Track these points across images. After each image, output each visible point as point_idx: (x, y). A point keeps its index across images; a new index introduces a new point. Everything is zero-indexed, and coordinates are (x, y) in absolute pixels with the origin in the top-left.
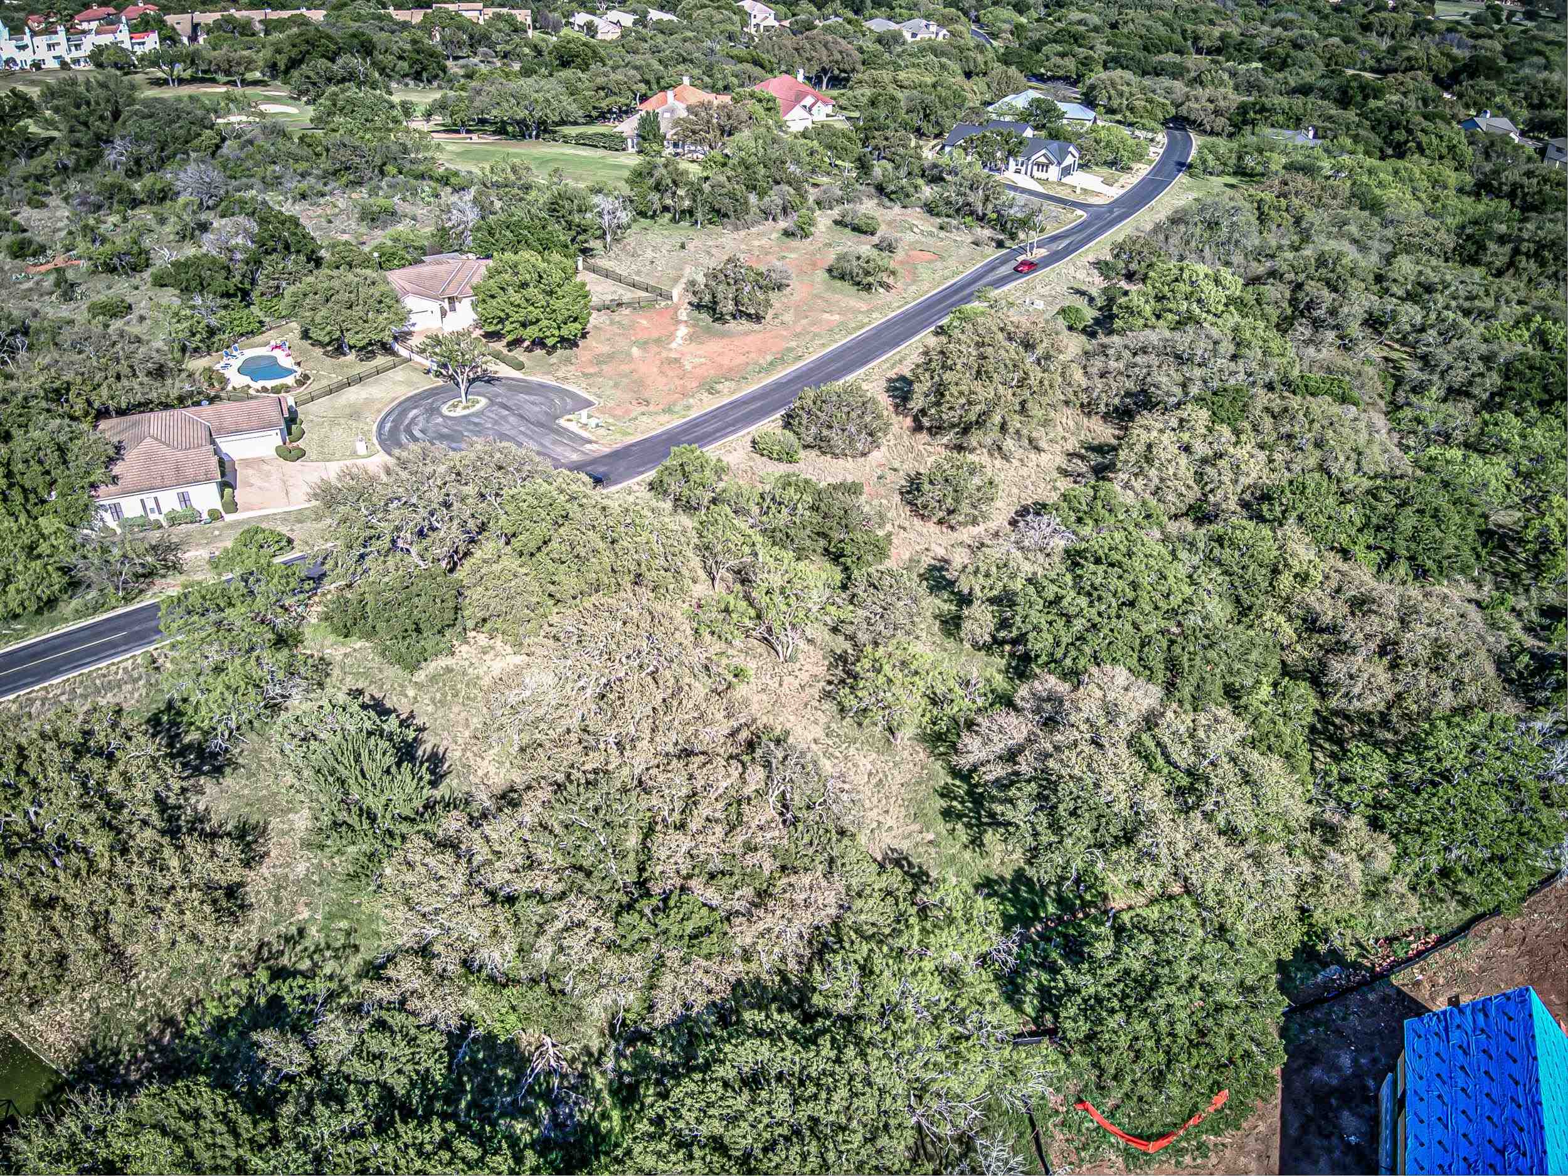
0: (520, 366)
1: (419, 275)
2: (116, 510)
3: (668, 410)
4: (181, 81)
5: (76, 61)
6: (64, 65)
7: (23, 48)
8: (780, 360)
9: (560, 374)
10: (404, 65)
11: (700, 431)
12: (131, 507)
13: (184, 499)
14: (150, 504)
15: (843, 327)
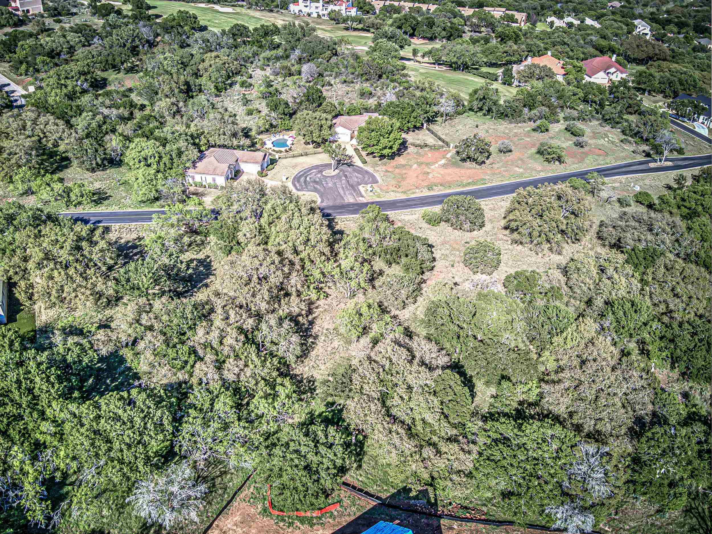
0: (365, 162)
1: (351, 120)
2: (193, 178)
3: (404, 192)
4: (355, 29)
5: (324, 15)
6: (319, 15)
7: (306, 6)
8: (474, 183)
9: (377, 169)
10: (444, 33)
11: (409, 203)
12: (198, 178)
13: (214, 180)
14: (204, 179)
15: (521, 175)
